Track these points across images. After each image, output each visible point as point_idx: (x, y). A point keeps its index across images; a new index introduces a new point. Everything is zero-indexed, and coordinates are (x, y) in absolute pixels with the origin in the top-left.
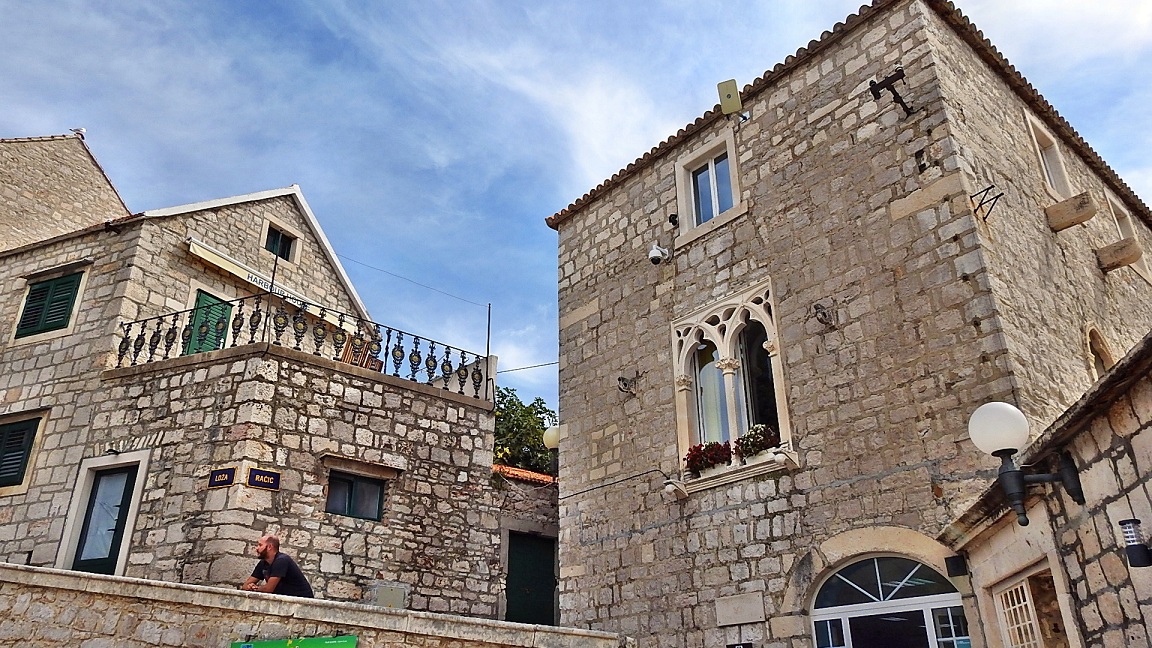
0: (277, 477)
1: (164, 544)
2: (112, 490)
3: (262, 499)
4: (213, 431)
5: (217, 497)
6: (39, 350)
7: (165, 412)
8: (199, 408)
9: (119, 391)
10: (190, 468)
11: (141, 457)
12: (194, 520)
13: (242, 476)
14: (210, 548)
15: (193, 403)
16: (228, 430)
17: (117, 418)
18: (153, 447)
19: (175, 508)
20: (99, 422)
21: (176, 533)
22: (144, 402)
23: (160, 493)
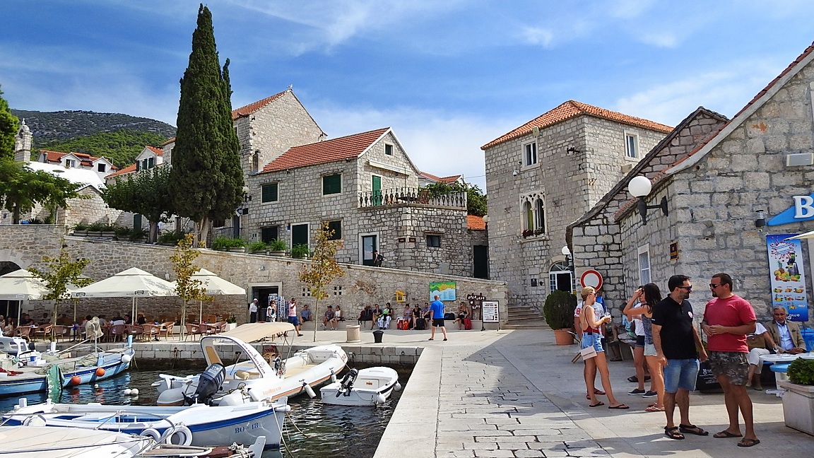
0: (415, 239)
1: (389, 256)
2: (369, 242)
3: (413, 245)
4: (397, 227)
5: (401, 245)
6: (333, 199)
7: (380, 221)
8: (390, 220)
9: (364, 214)
10: (392, 237)
11: (377, 234)
12: (396, 251)
13: (407, 240)
14: (403, 258)
15: (389, 219)
16: (401, 227)
17: (366, 222)
18: (380, 231)
19: (390, 247)
20: (360, 223)
21: (392, 254)
22: (373, 218)
23: (385, 244)
